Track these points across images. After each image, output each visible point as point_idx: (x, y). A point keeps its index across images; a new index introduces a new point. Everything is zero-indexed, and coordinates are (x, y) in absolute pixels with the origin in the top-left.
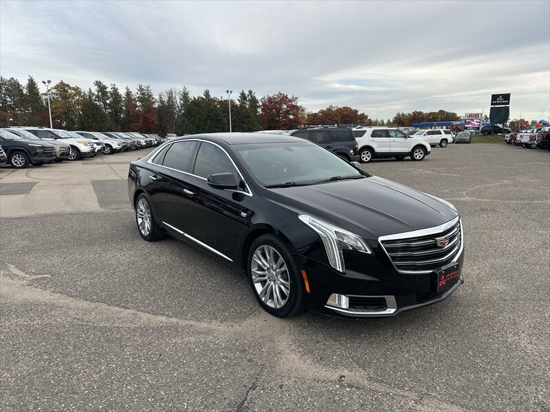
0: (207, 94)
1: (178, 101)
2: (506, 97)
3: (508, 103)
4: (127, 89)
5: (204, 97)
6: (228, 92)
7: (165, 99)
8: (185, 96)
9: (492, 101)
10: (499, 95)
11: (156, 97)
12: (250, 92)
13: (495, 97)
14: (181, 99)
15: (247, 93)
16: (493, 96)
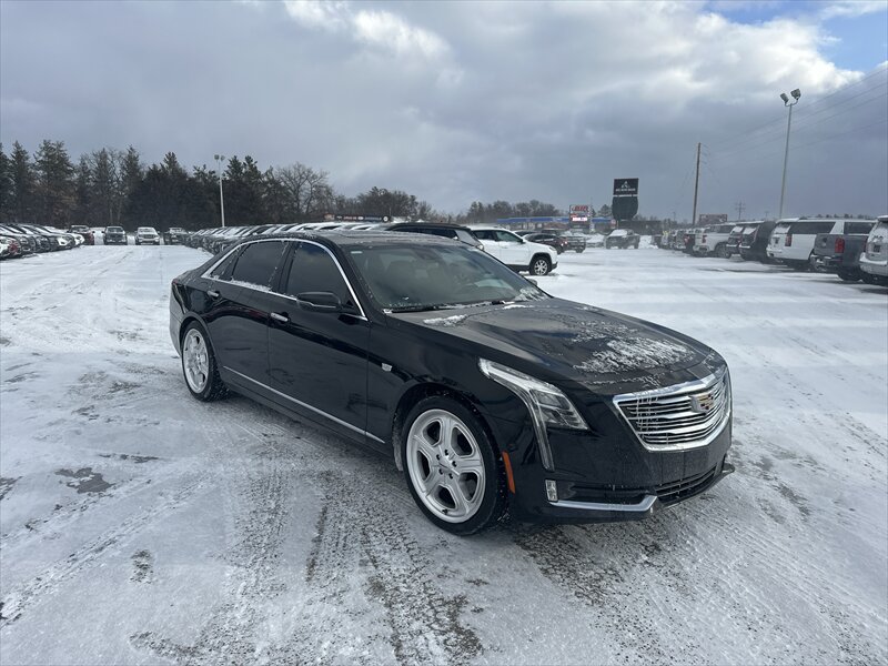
0: (171, 159)
1: (118, 170)
2: (633, 183)
3: (636, 192)
4: (17, 145)
5: (166, 165)
6: (217, 157)
7: (93, 165)
8: (131, 163)
9: (615, 188)
10: (623, 181)
11: (74, 161)
12: (249, 159)
13: (618, 183)
14: (124, 168)
15: (242, 160)
16: (616, 181)
